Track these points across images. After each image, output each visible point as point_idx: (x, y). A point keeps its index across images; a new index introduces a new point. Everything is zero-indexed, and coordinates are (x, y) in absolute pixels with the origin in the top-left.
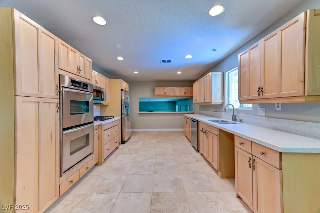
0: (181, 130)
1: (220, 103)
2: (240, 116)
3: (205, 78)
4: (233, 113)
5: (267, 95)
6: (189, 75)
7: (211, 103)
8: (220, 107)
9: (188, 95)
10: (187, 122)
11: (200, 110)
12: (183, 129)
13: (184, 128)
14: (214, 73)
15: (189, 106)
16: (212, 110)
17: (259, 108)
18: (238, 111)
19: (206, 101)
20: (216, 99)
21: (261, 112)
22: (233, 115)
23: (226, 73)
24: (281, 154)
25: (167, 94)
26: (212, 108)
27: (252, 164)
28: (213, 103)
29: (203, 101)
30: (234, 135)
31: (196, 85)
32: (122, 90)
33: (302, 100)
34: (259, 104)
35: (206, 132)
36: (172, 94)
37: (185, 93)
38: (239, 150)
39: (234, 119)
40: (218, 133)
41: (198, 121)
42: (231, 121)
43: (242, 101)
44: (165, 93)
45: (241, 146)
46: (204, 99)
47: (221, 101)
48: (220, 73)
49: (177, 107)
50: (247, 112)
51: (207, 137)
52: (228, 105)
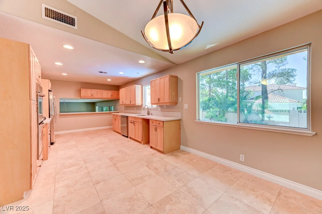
0: (108, 127)
1: (141, 105)
2: (151, 112)
3: (131, 88)
4: (148, 110)
5: (161, 101)
6: (116, 83)
7: (135, 104)
8: (139, 107)
9: (115, 97)
10: (115, 119)
11: (125, 109)
12: (112, 127)
13: (112, 125)
14: (137, 86)
15: (113, 107)
16: (135, 109)
17: (159, 107)
18: (151, 109)
19: (132, 103)
20: (138, 102)
21: (160, 109)
22: (148, 111)
23: (144, 87)
24: (163, 122)
25: (95, 96)
26: (135, 108)
27: (156, 130)
28: (136, 105)
29: (129, 103)
30: (149, 119)
31: (122, 91)
32: (49, 91)
33: (169, 104)
34: (159, 105)
35: (133, 123)
36: (99, 96)
37: (112, 96)
38: (152, 126)
39: (149, 114)
40: (142, 121)
41: (127, 116)
42: (147, 115)
43: (152, 104)
44: (92, 95)
45: (152, 124)
46: (130, 102)
47: (141, 103)
48: (140, 86)
49: (97, 108)
50: (154, 109)
51: (134, 125)
52: (145, 106)
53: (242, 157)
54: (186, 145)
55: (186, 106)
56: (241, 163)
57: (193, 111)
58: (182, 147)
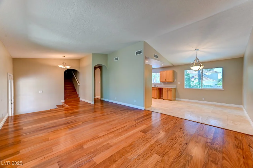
17: (162, 83)
40: (157, 89)
43: (160, 82)
53: (203, 99)
54: (179, 98)
55: (179, 83)
56: (203, 101)
57: (183, 84)
58: (176, 99)
